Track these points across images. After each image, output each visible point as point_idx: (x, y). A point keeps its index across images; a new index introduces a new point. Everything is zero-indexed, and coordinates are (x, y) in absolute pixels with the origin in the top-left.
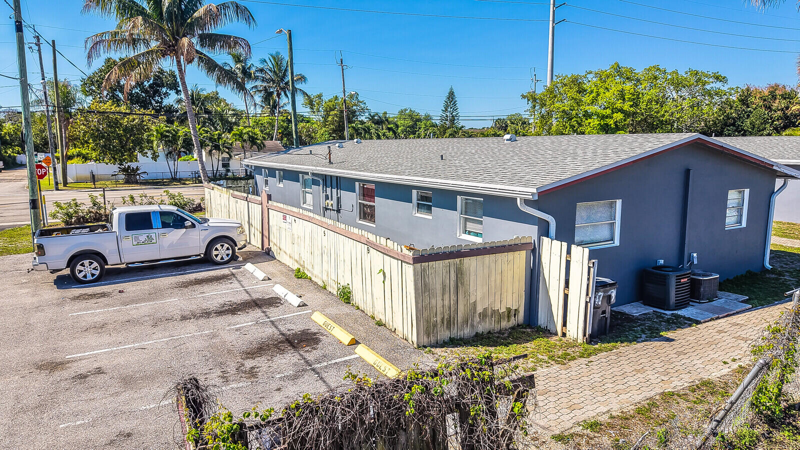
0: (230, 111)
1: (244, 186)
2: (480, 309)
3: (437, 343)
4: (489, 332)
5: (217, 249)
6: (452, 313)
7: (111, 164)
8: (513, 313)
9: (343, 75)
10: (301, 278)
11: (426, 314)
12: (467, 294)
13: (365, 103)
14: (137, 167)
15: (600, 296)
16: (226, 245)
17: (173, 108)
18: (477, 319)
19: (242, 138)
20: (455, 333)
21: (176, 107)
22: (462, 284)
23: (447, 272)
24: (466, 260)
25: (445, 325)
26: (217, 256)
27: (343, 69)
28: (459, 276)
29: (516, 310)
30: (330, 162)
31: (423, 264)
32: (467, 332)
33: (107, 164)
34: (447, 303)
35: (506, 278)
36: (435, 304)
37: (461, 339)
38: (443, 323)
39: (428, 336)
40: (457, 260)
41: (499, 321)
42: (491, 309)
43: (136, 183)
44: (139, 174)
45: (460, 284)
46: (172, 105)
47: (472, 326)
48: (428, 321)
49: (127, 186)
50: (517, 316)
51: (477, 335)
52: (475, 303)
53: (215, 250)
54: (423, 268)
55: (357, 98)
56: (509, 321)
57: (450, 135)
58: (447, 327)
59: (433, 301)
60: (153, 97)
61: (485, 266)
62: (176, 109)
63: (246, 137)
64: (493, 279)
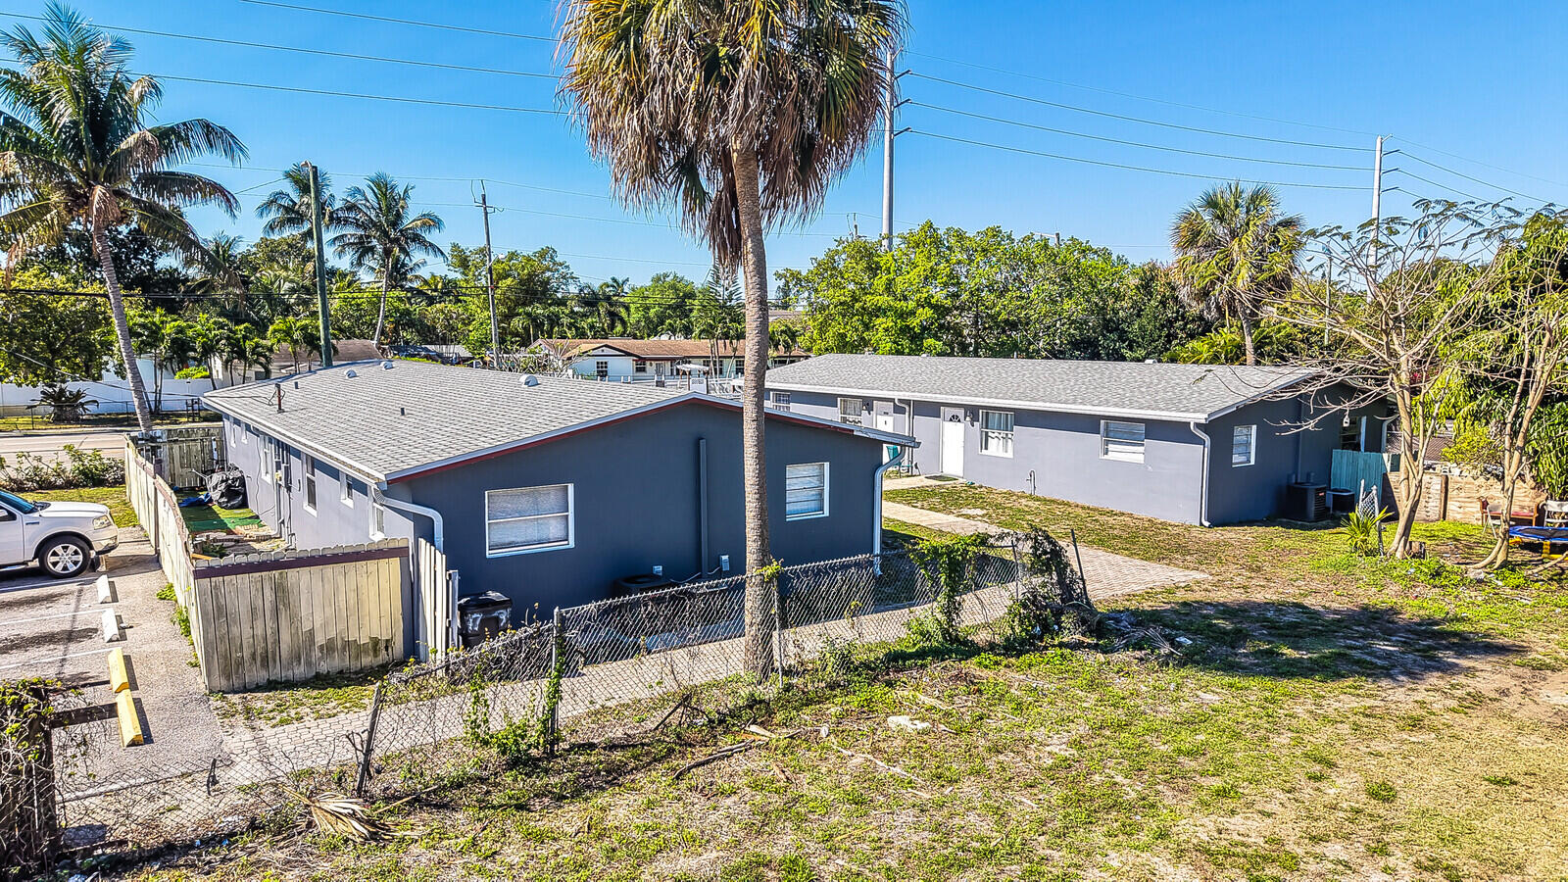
0: (287, 283)
1: (202, 440)
2: (320, 640)
3: (245, 687)
4: (341, 672)
5: (55, 554)
6: (269, 646)
7: (27, 385)
8: (382, 646)
9: (487, 224)
10: (164, 599)
11: (222, 648)
12: (293, 619)
13: (567, 267)
14: (79, 391)
15: (475, 620)
16: (72, 548)
17: (179, 274)
18: (317, 653)
19: (292, 337)
20: (277, 673)
21: (184, 273)
22: (287, 606)
23: (257, 590)
24: (292, 573)
25: (259, 663)
26: (55, 564)
27: (486, 214)
28: (279, 594)
29: (387, 641)
30: (280, 408)
31: (213, 579)
32: (300, 671)
33: (20, 385)
34: (259, 631)
35: (365, 597)
36: (238, 634)
37: (287, 681)
38: (254, 659)
39: (228, 677)
40: (276, 573)
41: (358, 657)
42: (342, 639)
43: (78, 421)
44: (82, 404)
45: (282, 607)
46: (176, 270)
47: (309, 664)
48: (226, 658)
49: (54, 429)
50: (390, 649)
51: (318, 676)
52: (311, 632)
53: (52, 555)
54: (213, 584)
55: (552, 258)
56: (376, 655)
57: (701, 332)
58: (262, 665)
59: (235, 630)
60: (136, 252)
61: (326, 580)
62: (184, 276)
63: (297, 335)
64: (342, 597)
